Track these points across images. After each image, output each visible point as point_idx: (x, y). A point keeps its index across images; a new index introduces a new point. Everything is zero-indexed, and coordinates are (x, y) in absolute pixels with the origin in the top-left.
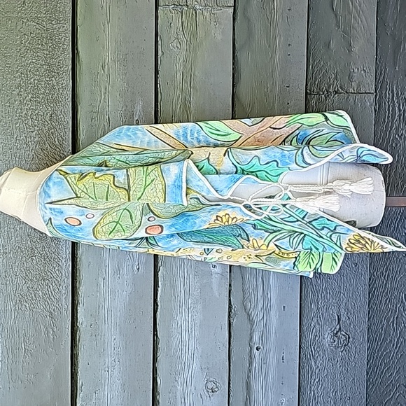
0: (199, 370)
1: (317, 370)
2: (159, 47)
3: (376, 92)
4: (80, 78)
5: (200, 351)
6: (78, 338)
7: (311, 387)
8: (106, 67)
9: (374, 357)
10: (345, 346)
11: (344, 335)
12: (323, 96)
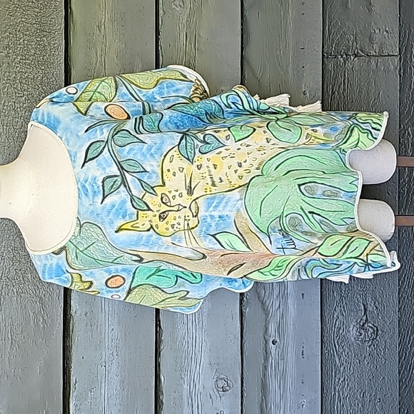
0: (208, 366)
1: (342, 368)
2: (161, 6)
3: (400, 54)
4: (74, 39)
5: (209, 344)
6: (71, 328)
7: (335, 387)
8: (103, 27)
9: (406, 354)
10: (373, 339)
11: (371, 328)
12: (342, 59)
